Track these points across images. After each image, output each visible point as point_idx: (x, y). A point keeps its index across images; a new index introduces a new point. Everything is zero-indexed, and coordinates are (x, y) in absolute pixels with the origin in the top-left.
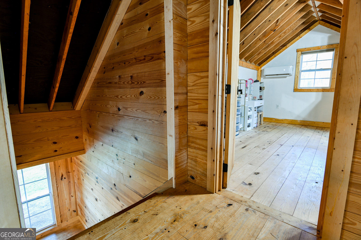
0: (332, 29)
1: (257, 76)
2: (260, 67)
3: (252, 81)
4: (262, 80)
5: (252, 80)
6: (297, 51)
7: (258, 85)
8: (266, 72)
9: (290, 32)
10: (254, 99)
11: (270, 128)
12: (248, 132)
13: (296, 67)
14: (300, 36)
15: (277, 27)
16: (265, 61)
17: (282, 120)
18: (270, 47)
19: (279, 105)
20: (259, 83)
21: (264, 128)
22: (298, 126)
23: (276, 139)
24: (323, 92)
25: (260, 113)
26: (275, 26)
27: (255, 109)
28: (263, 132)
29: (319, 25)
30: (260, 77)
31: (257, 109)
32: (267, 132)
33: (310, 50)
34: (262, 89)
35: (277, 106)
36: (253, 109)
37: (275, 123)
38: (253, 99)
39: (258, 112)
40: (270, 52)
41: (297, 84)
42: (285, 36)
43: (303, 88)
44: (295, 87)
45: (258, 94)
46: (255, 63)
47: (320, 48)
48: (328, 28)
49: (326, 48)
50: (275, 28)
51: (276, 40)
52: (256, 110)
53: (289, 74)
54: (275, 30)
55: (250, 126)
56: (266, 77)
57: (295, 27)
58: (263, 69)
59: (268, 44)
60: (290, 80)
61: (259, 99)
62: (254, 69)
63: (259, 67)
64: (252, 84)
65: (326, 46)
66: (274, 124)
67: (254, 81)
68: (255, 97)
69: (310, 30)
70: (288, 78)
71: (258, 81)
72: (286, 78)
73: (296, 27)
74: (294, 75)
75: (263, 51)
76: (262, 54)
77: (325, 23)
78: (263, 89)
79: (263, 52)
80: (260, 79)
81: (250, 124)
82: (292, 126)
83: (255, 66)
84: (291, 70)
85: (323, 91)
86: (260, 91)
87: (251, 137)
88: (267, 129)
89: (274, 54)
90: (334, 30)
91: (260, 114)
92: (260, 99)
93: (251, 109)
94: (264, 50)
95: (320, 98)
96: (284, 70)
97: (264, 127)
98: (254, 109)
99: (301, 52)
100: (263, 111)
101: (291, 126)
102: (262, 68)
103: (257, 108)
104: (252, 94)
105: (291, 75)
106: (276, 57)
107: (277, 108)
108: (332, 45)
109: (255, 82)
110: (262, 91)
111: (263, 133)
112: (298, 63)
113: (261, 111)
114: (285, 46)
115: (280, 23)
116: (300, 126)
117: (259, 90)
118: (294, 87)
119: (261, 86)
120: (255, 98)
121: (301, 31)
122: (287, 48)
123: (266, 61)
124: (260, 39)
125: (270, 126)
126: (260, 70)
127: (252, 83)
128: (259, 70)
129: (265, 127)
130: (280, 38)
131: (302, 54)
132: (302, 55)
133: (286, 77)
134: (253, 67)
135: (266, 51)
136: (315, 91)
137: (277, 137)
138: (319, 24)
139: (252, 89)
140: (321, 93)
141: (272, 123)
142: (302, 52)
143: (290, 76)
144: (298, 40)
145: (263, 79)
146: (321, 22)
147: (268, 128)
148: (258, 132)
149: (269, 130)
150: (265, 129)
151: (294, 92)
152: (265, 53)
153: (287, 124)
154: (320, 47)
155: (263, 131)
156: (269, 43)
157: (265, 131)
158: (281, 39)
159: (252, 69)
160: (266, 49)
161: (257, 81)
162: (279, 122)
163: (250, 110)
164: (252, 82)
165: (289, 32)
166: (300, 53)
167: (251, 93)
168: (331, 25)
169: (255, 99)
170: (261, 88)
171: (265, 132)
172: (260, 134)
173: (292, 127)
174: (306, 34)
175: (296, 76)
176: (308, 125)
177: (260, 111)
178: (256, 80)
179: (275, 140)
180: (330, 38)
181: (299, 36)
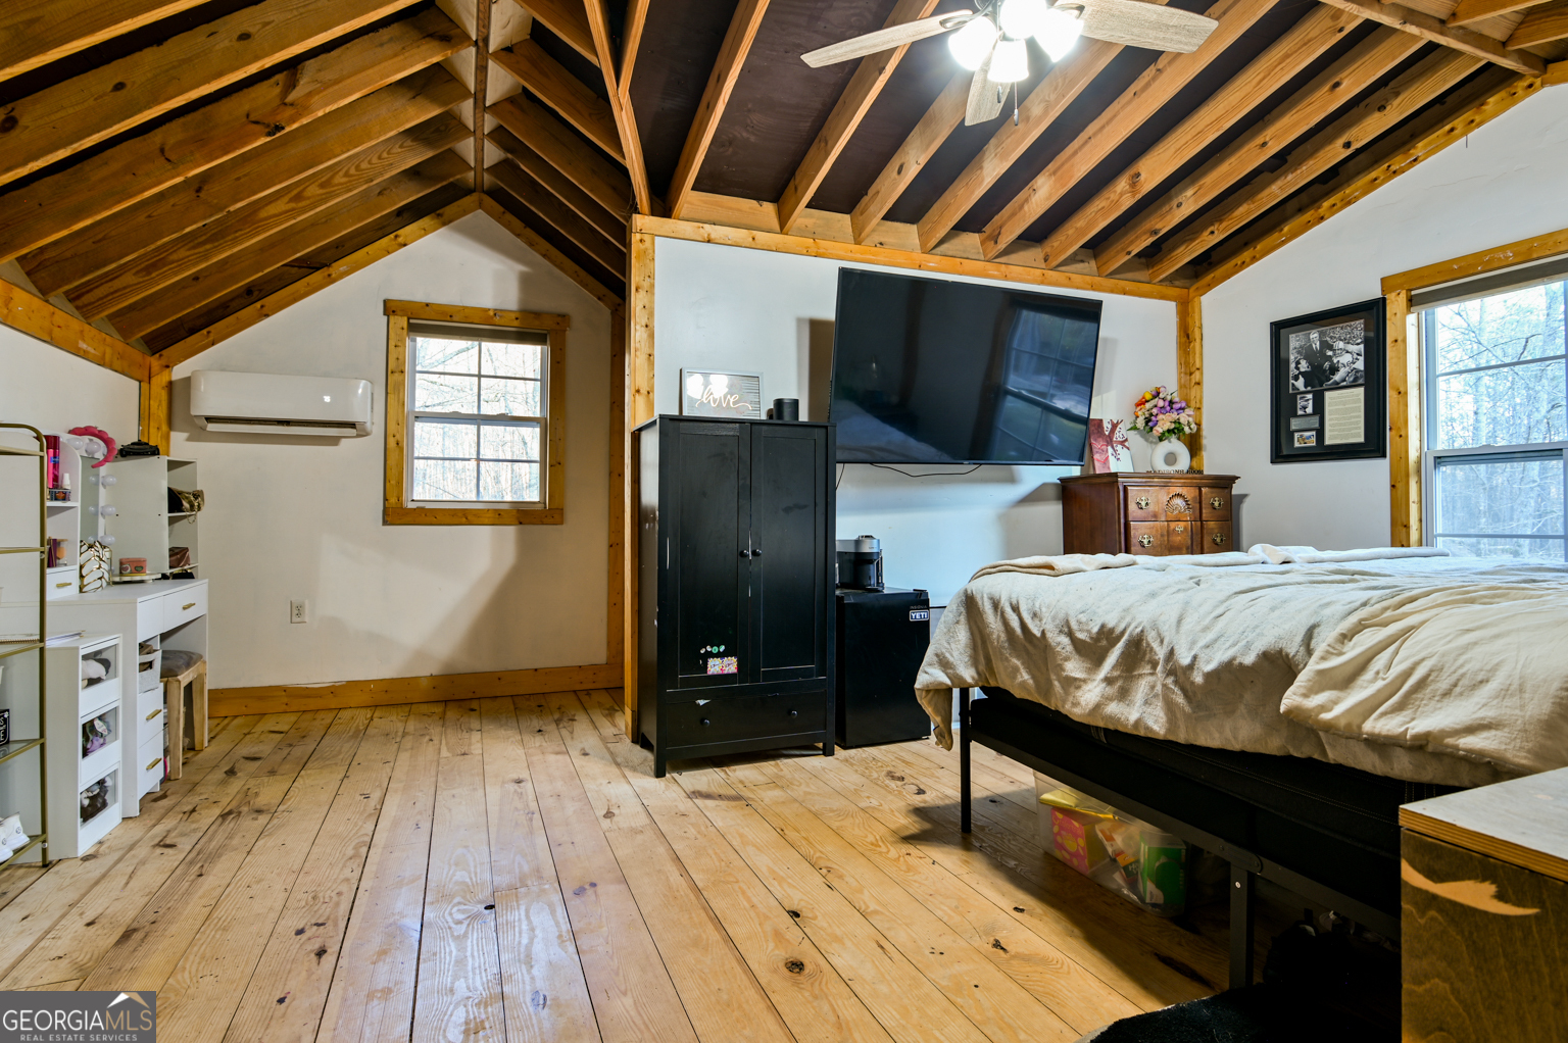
0: (531, 244)
1: (144, 416)
2: (164, 362)
3: (100, 450)
4: (180, 445)
5: (100, 435)
6: (390, 308)
7: (151, 479)
8: (211, 399)
9: (356, 188)
10: (127, 573)
11: (272, 773)
12: (95, 869)
13: (387, 393)
14: (400, 240)
15: (289, 112)
16: (193, 331)
17: (333, 690)
18: (236, 241)
19: (307, 602)
20: (161, 462)
21: (223, 783)
22: (424, 708)
23: (347, 873)
24: (521, 523)
25: (185, 678)
26: (277, 102)
27: (148, 658)
28: (230, 825)
29: (480, 211)
30: (164, 427)
31: (157, 657)
32: (263, 819)
33: (449, 318)
34: (186, 505)
35: (295, 612)
36: (127, 659)
37: (293, 718)
38: (117, 579)
39: (168, 674)
40: (234, 279)
41: (400, 483)
42: (326, 200)
43: (428, 506)
44: (393, 500)
45: (155, 539)
46: (123, 323)
47: (492, 318)
48: (518, 235)
49: (516, 323)
50: (278, 118)
51: (272, 210)
52: (149, 665)
53: (352, 425)
54: (279, 128)
55: (104, 805)
56: (211, 427)
57: (382, 174)
58: (188, 380)
59: (221, 210)
60: (360, 456)
61: (168, 572)
62: (117, 364)
63: (155, 362)
64: (103, 470)
65: (513, 316)
66: (284, 723)
67: (118, 446)
68: (131, 561)
69: (444, 224)
70: (349, 445)
71: (155, 452)
72: (336, 444)
73: (386, 171)
74: (377, 430)
75: (183, 253)
76: (176, 274)
77: (502, 209)
78: (192, 506)
79: (183, 264)
80: (167, 438)
81: (109, 783)
82: (394, 718)
83: (120, 345)
84: (362, 400)
85: (522, 520)
86: (172, 521)
87: (127, 935)
88: (252, 783)
89: (253, 298)
90: (537, 251)
91: (184, 683)
92: (176, 571)
93: (106, 664)
94: (194, 248)
95: (509, 556)
96: (327, 399)
97: (219, 774)
98: (139, 659)
99: (406, 318)
100: (207, 658)
101: (392, 722)
102: (179, 371)
103: (157, 645)
104: (109, 540)
105: (364, 430)
106: (267, 316)
107: (295, 619)
108: (537, 314)
109: (128, 452)
110: (185, 517)
111: (230, 837)
112: (395, 376)
113: (190, 659)
114: (318, 269)
115: (310, 94)
116: (438, 709)
117: (166, 515)
118: (385, 499)
119: (177, 487)
120: (139, 567)
121: (400, 212)
122: (334, 281)
123: (205, 331)
124: (162, 151)
125: (263, 749)
126: (160, 380)
127: (106, 460)
128: (154, 380)
129: (231, 772)
130: (301, 204)
131: (416, 329)
132: (412, 335)
133: (334, 441)
134: (109, 351)
135: (206, 257)
136: (486, 521)
137: (350, 852)
138: (481, 206)
139: (102, 503)
140: (510, 532)
141: (269, 724)
142: (412, 321)
143: (358, 436)
144: (389, 253)
145: (189, 439)
146: (488, 200)
147: (254, 776)
148: (185, 844)
149: (269, 792)
150: (236, 785)
151: (385, 523)
152: (196, 278)
153: (363, 711)
154: (491, 313)
155: (224, 816)
156: (232, 209)
157: (245, 809)
158: (304, 210)
159: (101, 362)
160: (208, 246)
161: (140, 450)
162: (312, 704)
163: (96, 669)
164: (100, 456)
165: (350, 190)
166: (403, 321)
167: (101, 533)
168: (528, 229)
169: (138, 578)
170: (175, 501)
171: (250, 825)
172: (214, 857)
173: (400, 726)
174: (426, 235)
175: (392, 442)
176: (471, 695)
177: (181, 662)
178: (139, 443)
179: (344, 888)
180: (526, 282)
181: (392, 236)
